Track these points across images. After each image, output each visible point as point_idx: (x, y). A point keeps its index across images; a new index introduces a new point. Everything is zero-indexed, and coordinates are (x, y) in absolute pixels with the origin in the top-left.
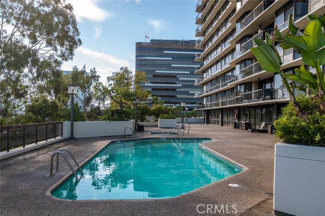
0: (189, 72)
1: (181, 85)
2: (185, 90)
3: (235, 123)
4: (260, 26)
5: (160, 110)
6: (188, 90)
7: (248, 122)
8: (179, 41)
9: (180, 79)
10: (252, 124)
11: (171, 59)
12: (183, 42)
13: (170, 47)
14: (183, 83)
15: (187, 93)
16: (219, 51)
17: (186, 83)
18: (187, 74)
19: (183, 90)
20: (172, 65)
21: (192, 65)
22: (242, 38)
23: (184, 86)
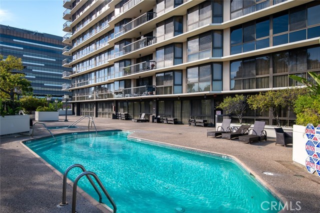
0: (44, 65)
1: (35, 77)
2: (40, 82)
3: (113, 115)
4: (140, 33)
5: (33, 102)
6: (43, 82)
7: (126, 113)
8: (32, 32)
9: (33, 70)
10: (130, 115)
11: (22, 48)
12: (36, 34)
13: (22, 36)
14: (37, 75)
15: (42, 85)
16: (93, 49)
17: (40, 76)
18: (41, 66)
19: (37, 82)
20: (24, 56)
21: (47, 58)
22: (121, 41)
23: (37, 78)
